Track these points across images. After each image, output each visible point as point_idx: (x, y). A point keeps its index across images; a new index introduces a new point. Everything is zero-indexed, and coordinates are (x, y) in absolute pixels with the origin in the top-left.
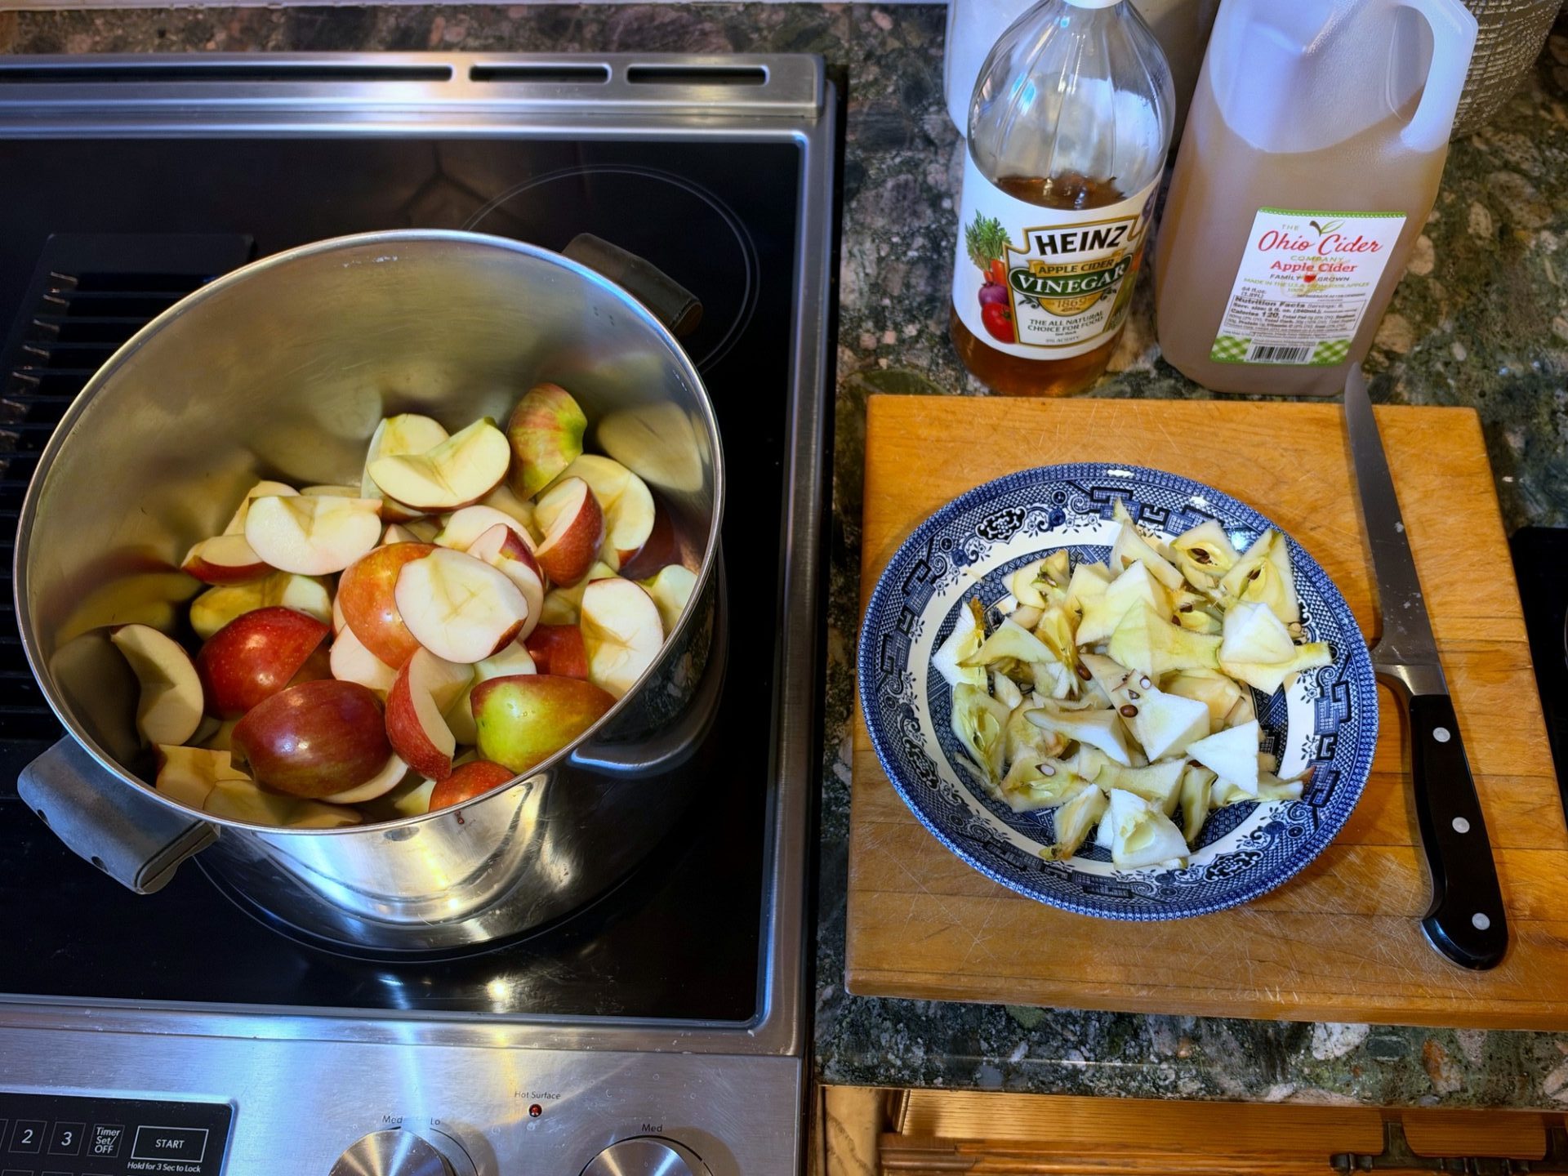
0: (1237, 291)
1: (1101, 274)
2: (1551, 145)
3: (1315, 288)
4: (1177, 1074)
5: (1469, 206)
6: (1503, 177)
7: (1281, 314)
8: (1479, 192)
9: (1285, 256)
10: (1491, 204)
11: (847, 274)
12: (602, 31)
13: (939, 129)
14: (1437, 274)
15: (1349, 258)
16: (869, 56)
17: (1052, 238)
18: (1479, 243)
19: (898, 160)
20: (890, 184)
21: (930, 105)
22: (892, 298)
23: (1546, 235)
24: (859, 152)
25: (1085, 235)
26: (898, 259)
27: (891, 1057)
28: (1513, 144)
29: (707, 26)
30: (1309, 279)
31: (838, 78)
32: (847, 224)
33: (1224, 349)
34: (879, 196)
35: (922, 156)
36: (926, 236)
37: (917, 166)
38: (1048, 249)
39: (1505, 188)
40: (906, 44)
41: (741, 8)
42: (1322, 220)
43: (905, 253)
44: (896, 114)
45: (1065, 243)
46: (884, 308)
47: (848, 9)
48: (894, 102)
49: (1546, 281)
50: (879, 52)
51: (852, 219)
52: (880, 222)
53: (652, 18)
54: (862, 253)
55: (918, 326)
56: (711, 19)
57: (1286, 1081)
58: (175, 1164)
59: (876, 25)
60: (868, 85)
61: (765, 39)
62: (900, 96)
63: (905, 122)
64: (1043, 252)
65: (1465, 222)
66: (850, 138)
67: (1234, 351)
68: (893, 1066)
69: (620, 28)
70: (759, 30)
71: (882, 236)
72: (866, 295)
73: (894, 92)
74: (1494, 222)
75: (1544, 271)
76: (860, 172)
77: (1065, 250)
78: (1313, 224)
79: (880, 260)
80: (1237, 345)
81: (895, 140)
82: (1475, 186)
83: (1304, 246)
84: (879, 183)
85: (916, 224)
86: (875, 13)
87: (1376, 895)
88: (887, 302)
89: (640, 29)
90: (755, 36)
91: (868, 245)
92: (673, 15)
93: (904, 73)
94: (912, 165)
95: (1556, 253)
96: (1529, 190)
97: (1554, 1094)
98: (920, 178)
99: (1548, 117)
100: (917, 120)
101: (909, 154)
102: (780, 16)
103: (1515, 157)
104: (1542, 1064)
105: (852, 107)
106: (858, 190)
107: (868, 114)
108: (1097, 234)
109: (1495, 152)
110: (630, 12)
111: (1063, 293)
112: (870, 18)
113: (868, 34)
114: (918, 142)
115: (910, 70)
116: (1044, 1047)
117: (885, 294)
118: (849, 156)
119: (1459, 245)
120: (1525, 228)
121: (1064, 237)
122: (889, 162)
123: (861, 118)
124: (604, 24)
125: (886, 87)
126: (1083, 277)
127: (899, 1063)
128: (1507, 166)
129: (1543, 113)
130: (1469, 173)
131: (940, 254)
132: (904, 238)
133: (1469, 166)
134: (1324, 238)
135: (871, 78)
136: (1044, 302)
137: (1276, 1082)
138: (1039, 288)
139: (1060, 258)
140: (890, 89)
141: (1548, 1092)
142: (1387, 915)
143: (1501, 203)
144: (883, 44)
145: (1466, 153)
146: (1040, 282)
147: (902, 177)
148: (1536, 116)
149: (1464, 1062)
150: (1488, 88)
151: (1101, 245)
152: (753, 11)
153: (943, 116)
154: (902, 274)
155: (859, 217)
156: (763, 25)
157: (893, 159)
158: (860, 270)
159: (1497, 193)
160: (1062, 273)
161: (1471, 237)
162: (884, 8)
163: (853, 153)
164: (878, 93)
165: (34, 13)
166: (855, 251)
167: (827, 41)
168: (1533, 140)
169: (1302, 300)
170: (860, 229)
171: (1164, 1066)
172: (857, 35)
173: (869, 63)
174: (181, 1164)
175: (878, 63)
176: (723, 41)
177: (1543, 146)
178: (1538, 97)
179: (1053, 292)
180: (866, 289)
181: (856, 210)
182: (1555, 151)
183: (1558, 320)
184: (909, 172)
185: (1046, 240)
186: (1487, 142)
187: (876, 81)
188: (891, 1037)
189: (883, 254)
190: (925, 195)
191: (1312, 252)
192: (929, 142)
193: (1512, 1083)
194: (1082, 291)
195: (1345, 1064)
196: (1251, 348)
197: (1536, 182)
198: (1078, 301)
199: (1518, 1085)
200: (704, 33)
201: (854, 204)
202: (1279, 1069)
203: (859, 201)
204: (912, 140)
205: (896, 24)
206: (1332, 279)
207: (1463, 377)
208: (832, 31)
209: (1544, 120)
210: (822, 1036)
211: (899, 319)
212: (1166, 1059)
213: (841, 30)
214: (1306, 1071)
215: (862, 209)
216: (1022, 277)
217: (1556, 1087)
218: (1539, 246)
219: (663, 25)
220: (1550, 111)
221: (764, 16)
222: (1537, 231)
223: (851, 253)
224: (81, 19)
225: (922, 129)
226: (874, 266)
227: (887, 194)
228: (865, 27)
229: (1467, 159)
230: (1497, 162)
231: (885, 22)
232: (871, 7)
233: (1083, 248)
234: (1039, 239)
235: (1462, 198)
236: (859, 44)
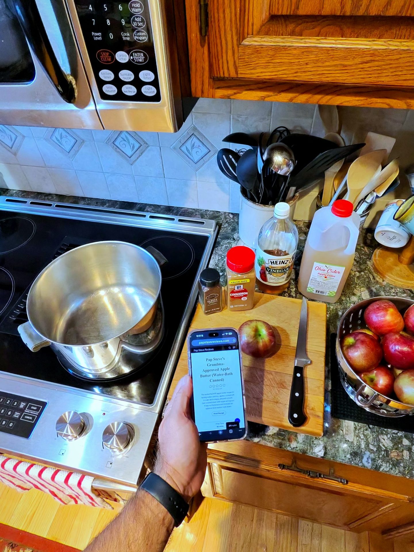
0: (311, 278)
1: (284, 269)
3: (327, 279)
7: (320, 284)
9: (321, 272)
11: (211, 262)
12: (177, 212)
13: (236, 237)
15: (334, 274)
16: (227, 222)
17: (273, 261)
20: (224, 246)
21: (236, 232)
23: (357, 272)
25: (280, 261)
30: (326, 277)
31: (219, 225)
32: (214, 252)
33: (309, 290)
34: (221, 248)
35: (232, 242)
37: (230, 243)
38: (273, 264)
40: (235, 221)
41: (204, 211)
42: (327, 266)
43: (224, 259)
44: (229, 233)
45: (276, 263)
47: (225, 213)
48: (229, 231)
52: (220, 253)
53: (187, 211)
55: (223, 273)
56: (198, 212)
57: (258, 438)
59: (229, 217)
60: (225, 227)
61: (207, 217)
63: (230, 235)
64: (272, 264)
66: (219, 236)
67: (311, 290)
69: (181, 212)
70: (207, 215)
71: (220, 255)
73: (230, 229)
75: (355, 280)
76: (219, 243)
77: (276, 264)
78: (326, 266)
79: (219, 260)
80: (312, 289)
81: (228, 238)
83: (324, 270)
84: (222, 246)
87: (279, 399)
88: (218, 268)
89: (184, 212)
91: (217, 257)
92: (191, 210)
93: (232, 226)
95: (358, 276)
96: (355, 264)
97: (317, 452)
98: (230, 246)
99: (363, 249)
100: (233, 235)
101: (229, 241)
102: (212, 213)
104: (315, 445)
105: (221, 231)
106: (218, 246)
107: (224, 233)
108: (282, 261)
110: (183, 209)
111: (276, 272)
112: (228, 215)
113: (228, 218)
115: (234, 225)
117: (218, 266)
118: (217, 240)
120: (352, 271)
121: (276, 261)
122: (225, 242)
123: (222, 233)
124: (178, 210)
126: (280, 269)
132: (224, 256)
134: (328, 269)
136: (272, 274)
138: (271, 271)
139: (275, 265)
141: (316, 452)
142: (280, 403)
144: (230, 220)
146: (271, 270)
147: (227, 245)
148: (361, 249)
149: (298, 441)
151: (283, 263)
153: (238, 235)
154: (222, 263)
155: (216, 251)
157: (226, 241)
158: (214, 261)
160: (276, 269)
162: (232, 214)
163: (219, 239)
164: (226, 229)
166: (214, 258)
167: (220, 218)
169: (324, 282)
170: (216, 253)
172: (225, 218)
175: (228, 224)
176: (199, 216)
177: (361, 255)
178: (362, 245)
179: (274, 272)
180: (214, 265)
182: (363, 256)
183: (355, 290)
185: (272, 262)
187: (227, 227)
191: (326, 272)
192: (234, 239)
194: (280, 272)
195: (272, 436)
196: (315, 290)
197: (357, 262)
198: (279, 274)
199: (309, 449)
200: (196, 215)
201: (216, 249)
202: (257, 435)
204: (231, 238)
205: (234, 217)
206: (330, 278)
208: (221, 217)
213: (223, 217)
215: (218, 250)
216: (268, 269)
218: (355, 274)
219: (189, 212)
220: (364, 248)
221: (208, 212)
222: (355, 271)
225: (233, 237)
226: (217, 261)
227: (223, 248)
228: (227, 217)
231: (231, 216)
232: (229, 213)
233: (280, 264)
234: (271, 261)
236: (225, 220)
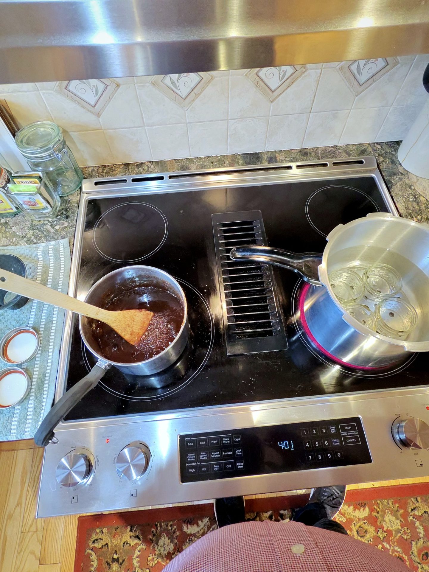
11: (399, 206)
12: (316, 154)
13: (403, 170)
16: (379, 155)
19: (397, 178)
20: (398, 184)
21: (398, 165)
22: (411, 210)
24: (387, 177)
26: (408, 201)
29: (339, 151)
34: (397, 187)
35: (402, 177)
36: (412, 195)
37: (402, 179)
40: (386, 151)
41: (345, 146)
44: (391, 168)
46: (411, 213)
47: (369, 144)
48: (390, 165)
50: (381, 154)
51: (394, 193)
52: (400, 193)
53: (326, 150)
54: (399, 200)
58: (352, 432)
59: (377, 148)
60: (382, 162)
61: (354, 153)
63: (394, 170)
66: (384, 174)
69: (320, 153)
71: (402, 196)
73: (389, 163)
76: (390, 182)
81: (394, 174)
84: (395, 184)
85: (408, 193)
86: (376, 145)
88: (410, 211)
89: (325, 153)
90: (351, 152)
91: (400, 199)
92: (330, 149)
93: (389, 158)
94: (401, 179)
98: (404, 182)
100: (397, 169)
101: (399, 177)
102: (354, 147)
105: (381, 167)
106: (392, 186)
107: (385, 169)
110: (321, 149)
113: (376, 150)
114: (400, 174)
117: (409, 210)
118: (386, 179)
122: (395, 179)
124: (316, 152)
125: (386, 162)
131: (417, 199)
132: (407, 196)
135: (382, 160)
140: (388, 162)
144: (381, 152)
152: (348, 146)
153: (402, 167)
154: (411, 205)
156: (352, 150)
158: (401, 204)
164: (385, 164)
165: (178, 160)
166: (398, 200)
167: (368, 152)
170: (397, 195)
172: (374, 150)
173: (380, 157)
174: (353, 432)
175: (382, 156)
176: (345, 154)
180: (404, 209)
181: (393, 191)
184: (401, 181)
187: (384, 161)
189: (404, 200)
190: (407, 186)
192: (402, 174)
200: (339, 153)
201: (392, 189)
204: (398, 174)
205: (381, 146)
208: (368, 150)
211: (415, 215)
213: (370, 150)
215: (395, 190)
219: (329, 152)
221: (351, 147)
224: (190, 160)
225: (399, 171)
227: (399, 187)
228: (375, 148)
231: (379, 147)
232: (374, 143)
236: (375, 152)
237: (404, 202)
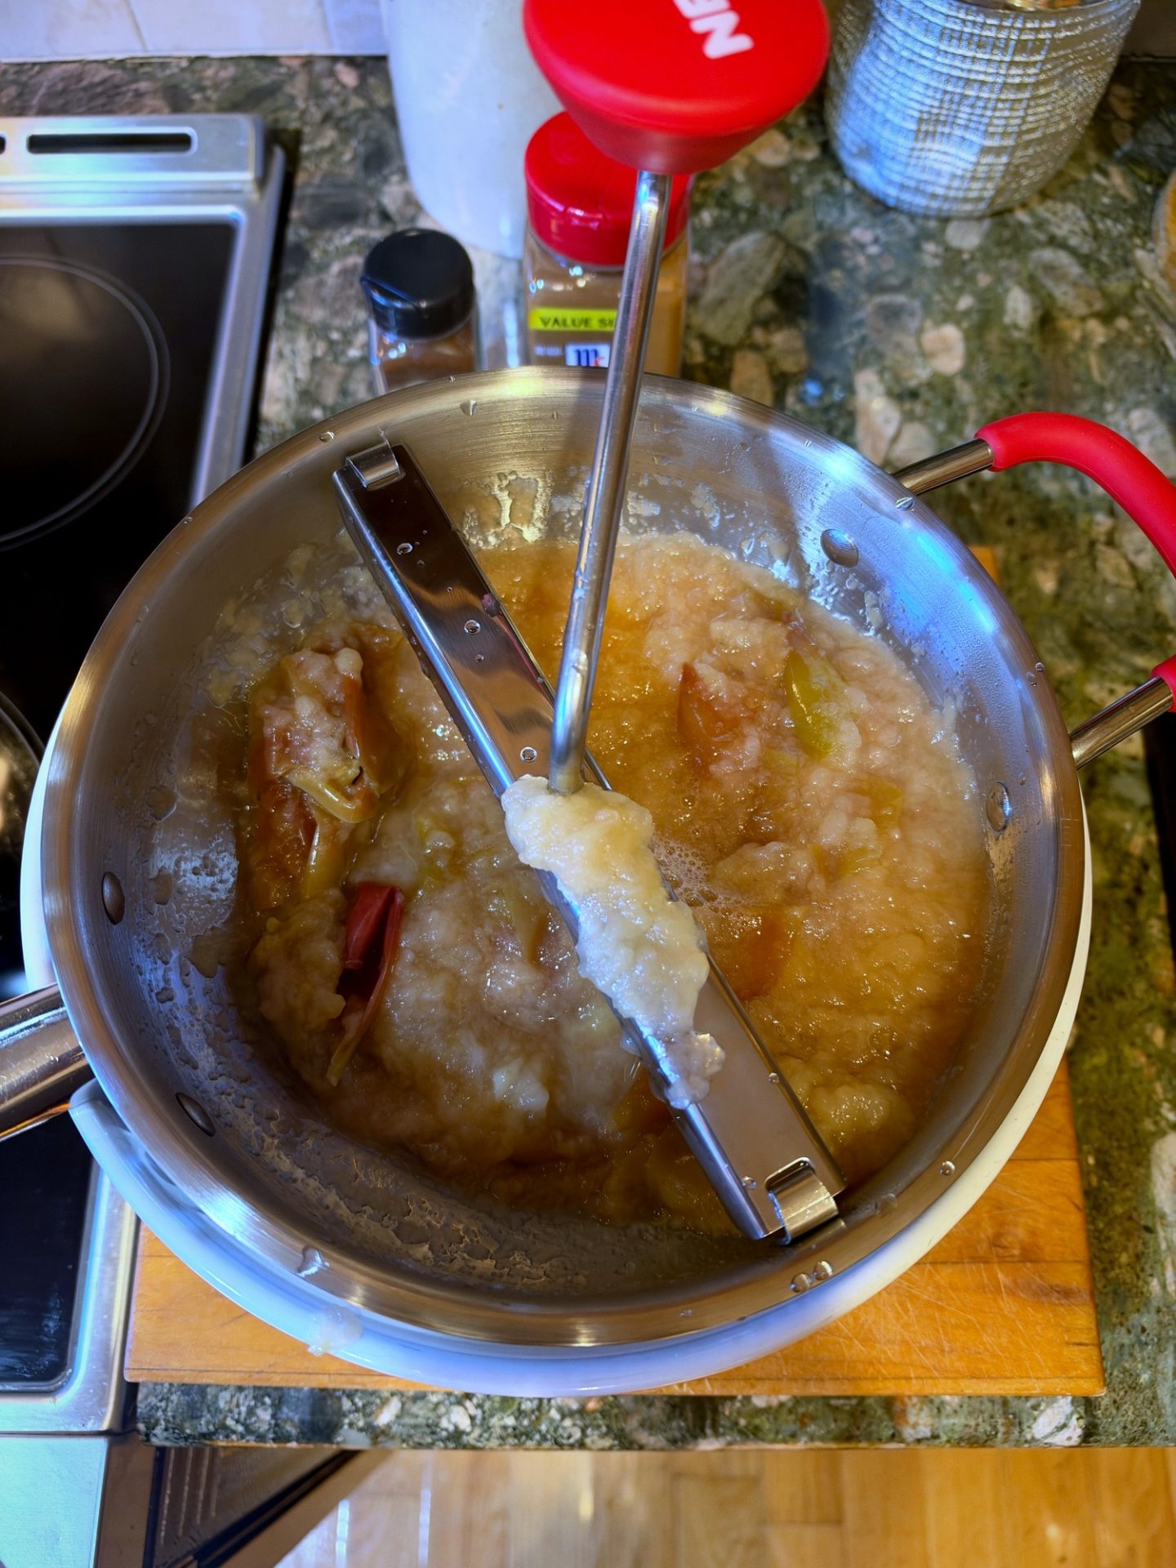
2: (1105, 215)
4: (583, 1431)
5: (1007, 290)
6: (1048, 255)
8: (1018, 274)
10: (1032, 286)
11: (275, 380)
12: (20, 95)
13: (399, 201)
14: (966, 374)
16: (327, 118)
18: (1016, 334)
19: (348, 240)
20: (335, 268)
21: (392, 173)
22: (324, 407)
23: (1093, 324)
24: (303, 231)
26: (335, 360)
27: (230, 1422)
28: (1061, 214)
29: (143, 86)
31: (284, 145)
32: (280, 317)
34: (321, 284)
35: (377, 235)
39: (1050, 269)
40: (371, 102)
41: (184, 64)
43: (345, 354)
44: (352, 185)
47: (308, 61)
48: (350, 172)
49: (1089, 380)
50: (339, 113)
51: (287, 313)
52: (318, 315)
53: (80, 78)
54: (294, 353)
56: (150, 77)
57: (717, 1434)
59: (338, 82)
60: (324, 151)
61: (208, 99)
62: (358, 163)
63: (361, 196)
65: (1000, 309)
66: (295, 214)
68: (234, 1432)
69: (43, 91)
70: (201, 89)
71: (319, 331)
72: (294, 406)
73: (352, 160)
74: (1035, 309)
75: (1088, 368)
76: (302, 254)
81: (347, 215)
82: (1015, 265)
84: (323, 268)
86: (340, 68)
88: (318, 413)
89: (64, 91)
90: (197, 96)
91: (302, 343)
92: (105, 73)
93: (364, 137)
94: (365, 247)
95: (1104, 347)
96: (1075, 270)
97: (1046, 1437)
99: (1103, 181)
100: (374, 192)
101: (362, 233)
102: (230, 72)
103: (1061, 231)
104: (1031, 1403)
105: (301, 178)
106: (296, 277)
107: (320, 186)
109: (1040, 224)
110: (57, 71)
112: (332, 73)
113: (329, 93)
114: (374, 219)
115: (373, 134)
116: (420, 1404)
117: (316, 403)
118: (291, 236)
119: (993, 337)
120: (1069, 316)
122: (338, 243)
123: (311, 191)
124: (24, 85)
125: (342, 154)
127: (240, 1428)
128: (1054, 242)
129: (1097, 177)
130: (1008, 250)
132: (346, 335)
133: (1007, 242)
135: (327, 143)
137: (705, 1436)
140: (348, 157)
141: (1038, 1436)
143: (1043, 287)
144: (344, 103)
145: (1005, 225)
147: (352, 262)
148: (1090, 181)
149: (937, 1401)
150: (1028, 144)
152: (198, 66)
153: (406, 187)
154: (338, 379)
155: (295, 309)
156: (207, 83)
157: (343, 238)
158: (290, 374)
159: (1040, 273)
161: (1006, 328)
162: (351, 61)
163: (296, 232)
164: (333, 161)
166: (287, 350)
167: (281, 100)
168: (1083, 209)
170: (295, 321)
171: (568, 1422)
172: (316, 93)
173: (328, 125)
175: (337, 126)
176: (158, 103)
177: (1096, 217)
178: (1093, 157)
180: (294, 397)
181: (293, 300)
182: (1109, 223)
184: (360, 254)
186: (1032, 213)
187: (332, 147)
188: (232, 1396)
189: (319, 353)
192: (387, 219)
193: (995, 1427)
195: (790, 1412)
197: (1085, 260)
199: (1002, 1429)
200: (139, 95)
201: (290, 294)
202: (708, 1422)
203: (297, 291)
204: (367, 217)
205: (363, 79)
207: (989, 500)
208: (289, 89)
209: (1097, 185)
210: (146, 1398)
212: (571, 1414)
213: (298, 87)
214: (742, 1422)
215: (299, 299)
217: (1049, 1430)
218: (1084, 338)
219: (93, 85)
220: (1105, 174)
221: (210, 72)
222: (1083, 319)
223: (281, 355)
225: (379, 203)
226: (308, 368)
227: (330, 281)
228: (326, 84)
229: (1006, 234)
230: (1042, 237)
231: (349, 77)
232: (335, 59)
235: (998, 280)
236: (318, 106)
237: (315, 361)
